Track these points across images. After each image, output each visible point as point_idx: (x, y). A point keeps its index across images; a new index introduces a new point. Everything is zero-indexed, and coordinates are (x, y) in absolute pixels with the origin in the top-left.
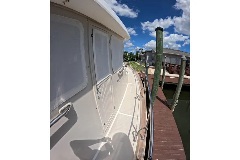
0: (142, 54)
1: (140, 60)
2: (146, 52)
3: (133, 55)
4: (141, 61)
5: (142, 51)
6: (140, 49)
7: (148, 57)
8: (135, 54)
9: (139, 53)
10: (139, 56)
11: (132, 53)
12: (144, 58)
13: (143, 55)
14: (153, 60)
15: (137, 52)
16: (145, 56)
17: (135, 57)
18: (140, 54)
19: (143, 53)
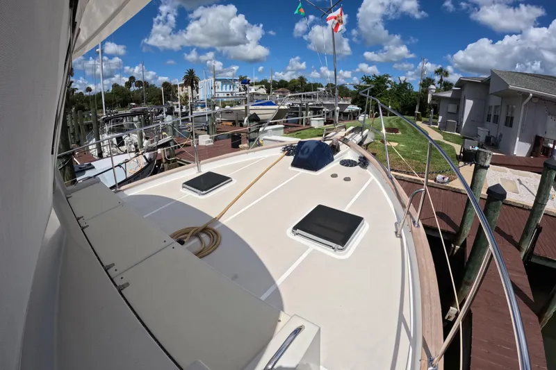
0: (446, 90)
1: (436, 113)
2: (461, 83)
3: (410, 92)
4: (440, 118)
5: (445, 79)
6: (439, 72)
7: (469, 104)
8: (417, 88)
9: (432, 87)
10: (434, 98)
11: (405, 84)
12: (452, 108)
13: (448, 94)
14: (488, 120)
15: (427, 83)
16: (457, 101)
17: (418, 100)
18: (438, 90)
19: (447, 86)
